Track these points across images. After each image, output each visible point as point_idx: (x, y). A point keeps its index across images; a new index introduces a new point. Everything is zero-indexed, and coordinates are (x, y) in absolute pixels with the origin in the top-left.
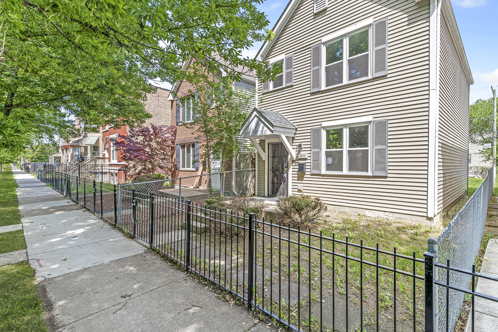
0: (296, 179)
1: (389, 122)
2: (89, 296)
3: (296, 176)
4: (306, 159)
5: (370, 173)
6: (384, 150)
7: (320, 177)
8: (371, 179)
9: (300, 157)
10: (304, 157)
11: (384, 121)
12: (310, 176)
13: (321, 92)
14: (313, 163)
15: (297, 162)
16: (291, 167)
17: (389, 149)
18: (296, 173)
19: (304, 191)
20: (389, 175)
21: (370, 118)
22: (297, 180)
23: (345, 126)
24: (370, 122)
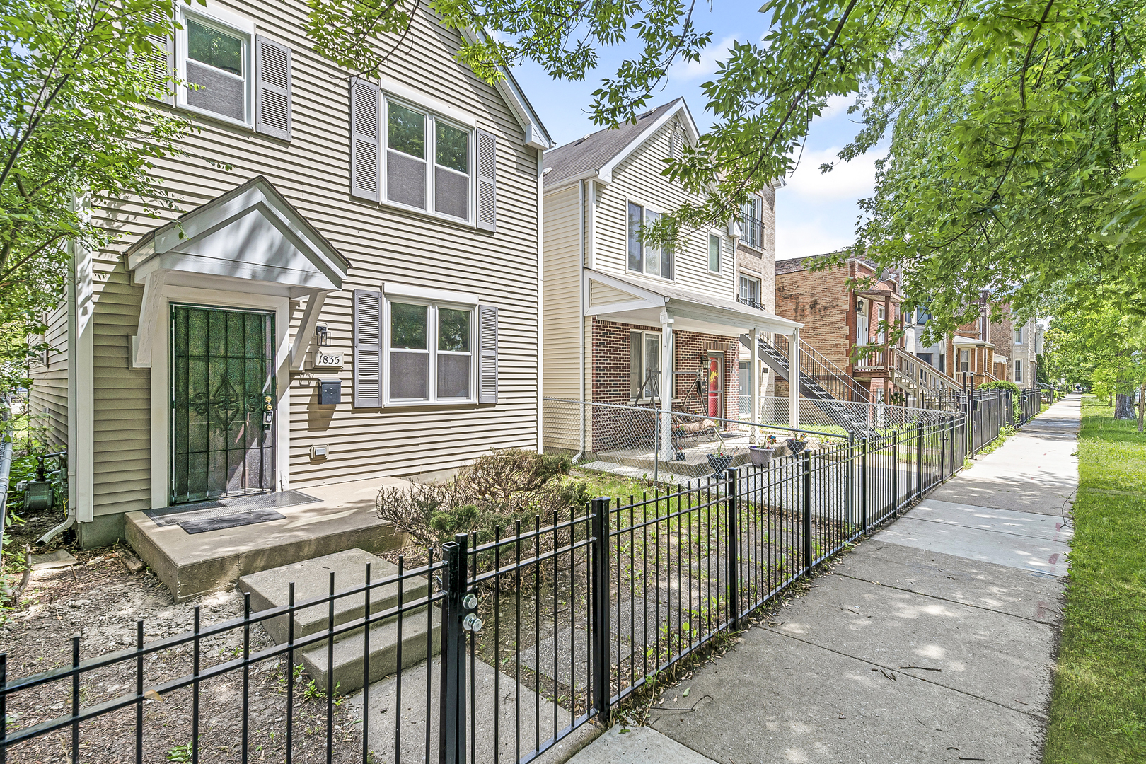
0: (306, 425)
1: (500, 313)
2: (945, 728)
3: (306, 417)
4: (337, 369)
5: (474, 400)
6: (494, 359)
7: (379, 415)
8: (475, 410)
9: (322, 364)
10: (333, 364)
11: (494, 310)
12: (349, 415)
13: (379, 206)
14: (361, 380)
15: (305, 376)
16: (288, 392)
17: (500, 357)
18: (304, 408)
19: (329, 457)
20: (500, 401)
21: (473, 299)
22: (309, 430)
23: (434, 302)
24: (473, 306)
